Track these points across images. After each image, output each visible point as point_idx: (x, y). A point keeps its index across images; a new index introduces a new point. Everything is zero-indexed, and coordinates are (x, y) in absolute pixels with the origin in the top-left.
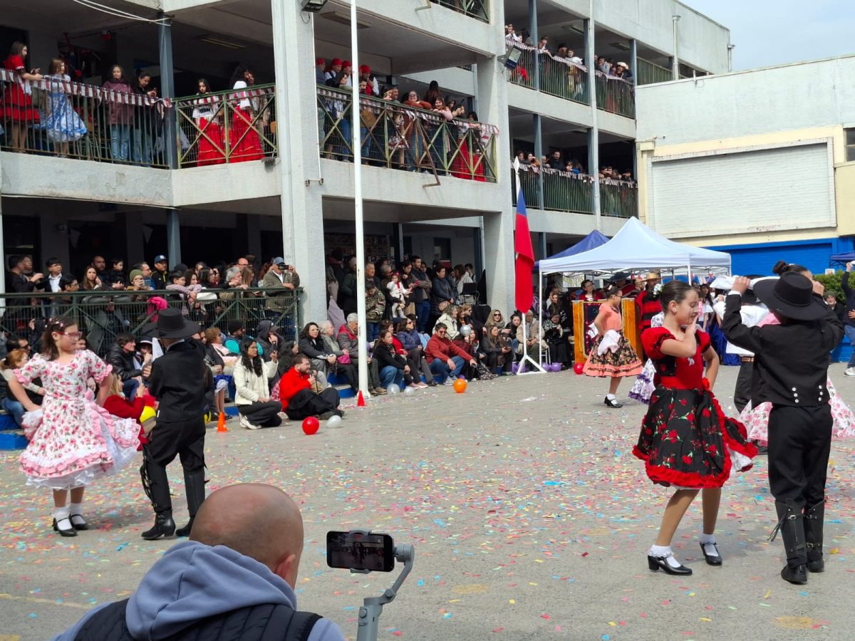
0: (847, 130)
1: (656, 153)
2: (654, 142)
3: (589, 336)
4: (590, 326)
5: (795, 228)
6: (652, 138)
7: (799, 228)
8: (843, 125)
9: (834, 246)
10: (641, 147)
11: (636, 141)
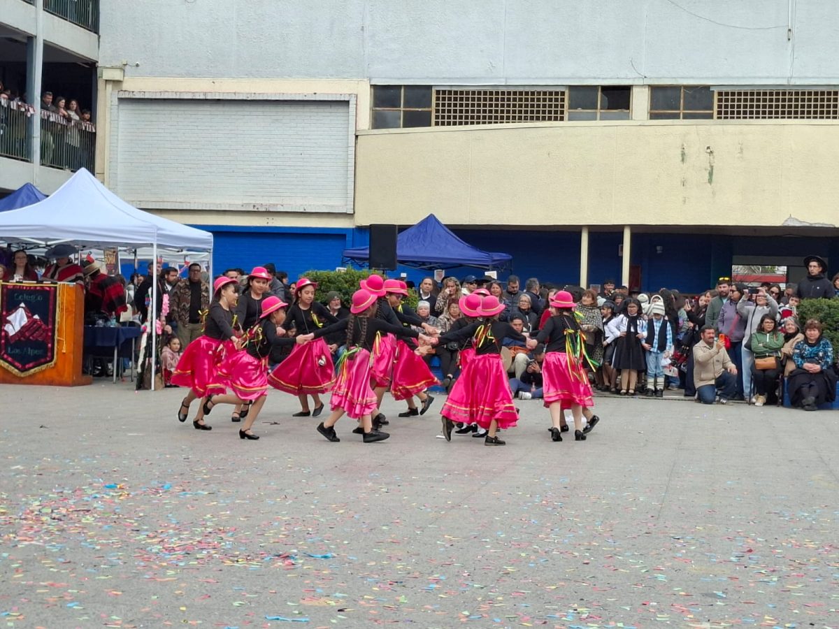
0: (374, 87)
1: (125, 86)
2: (122, 68)
3: (6, 333)
4: (8, 318)
5: (302, 210)
6: (119, 64)
7: (307, 211)
8: (370, 80)
9: (349, 238)
10: (106, 74)
11: (99, 64)
